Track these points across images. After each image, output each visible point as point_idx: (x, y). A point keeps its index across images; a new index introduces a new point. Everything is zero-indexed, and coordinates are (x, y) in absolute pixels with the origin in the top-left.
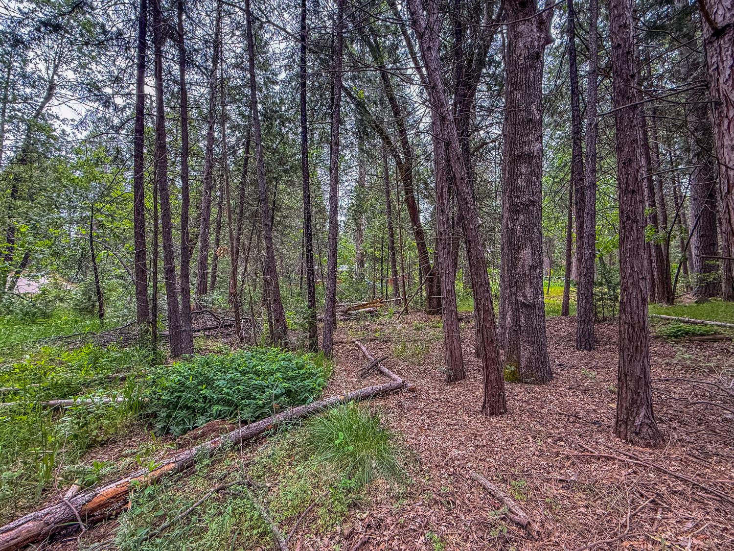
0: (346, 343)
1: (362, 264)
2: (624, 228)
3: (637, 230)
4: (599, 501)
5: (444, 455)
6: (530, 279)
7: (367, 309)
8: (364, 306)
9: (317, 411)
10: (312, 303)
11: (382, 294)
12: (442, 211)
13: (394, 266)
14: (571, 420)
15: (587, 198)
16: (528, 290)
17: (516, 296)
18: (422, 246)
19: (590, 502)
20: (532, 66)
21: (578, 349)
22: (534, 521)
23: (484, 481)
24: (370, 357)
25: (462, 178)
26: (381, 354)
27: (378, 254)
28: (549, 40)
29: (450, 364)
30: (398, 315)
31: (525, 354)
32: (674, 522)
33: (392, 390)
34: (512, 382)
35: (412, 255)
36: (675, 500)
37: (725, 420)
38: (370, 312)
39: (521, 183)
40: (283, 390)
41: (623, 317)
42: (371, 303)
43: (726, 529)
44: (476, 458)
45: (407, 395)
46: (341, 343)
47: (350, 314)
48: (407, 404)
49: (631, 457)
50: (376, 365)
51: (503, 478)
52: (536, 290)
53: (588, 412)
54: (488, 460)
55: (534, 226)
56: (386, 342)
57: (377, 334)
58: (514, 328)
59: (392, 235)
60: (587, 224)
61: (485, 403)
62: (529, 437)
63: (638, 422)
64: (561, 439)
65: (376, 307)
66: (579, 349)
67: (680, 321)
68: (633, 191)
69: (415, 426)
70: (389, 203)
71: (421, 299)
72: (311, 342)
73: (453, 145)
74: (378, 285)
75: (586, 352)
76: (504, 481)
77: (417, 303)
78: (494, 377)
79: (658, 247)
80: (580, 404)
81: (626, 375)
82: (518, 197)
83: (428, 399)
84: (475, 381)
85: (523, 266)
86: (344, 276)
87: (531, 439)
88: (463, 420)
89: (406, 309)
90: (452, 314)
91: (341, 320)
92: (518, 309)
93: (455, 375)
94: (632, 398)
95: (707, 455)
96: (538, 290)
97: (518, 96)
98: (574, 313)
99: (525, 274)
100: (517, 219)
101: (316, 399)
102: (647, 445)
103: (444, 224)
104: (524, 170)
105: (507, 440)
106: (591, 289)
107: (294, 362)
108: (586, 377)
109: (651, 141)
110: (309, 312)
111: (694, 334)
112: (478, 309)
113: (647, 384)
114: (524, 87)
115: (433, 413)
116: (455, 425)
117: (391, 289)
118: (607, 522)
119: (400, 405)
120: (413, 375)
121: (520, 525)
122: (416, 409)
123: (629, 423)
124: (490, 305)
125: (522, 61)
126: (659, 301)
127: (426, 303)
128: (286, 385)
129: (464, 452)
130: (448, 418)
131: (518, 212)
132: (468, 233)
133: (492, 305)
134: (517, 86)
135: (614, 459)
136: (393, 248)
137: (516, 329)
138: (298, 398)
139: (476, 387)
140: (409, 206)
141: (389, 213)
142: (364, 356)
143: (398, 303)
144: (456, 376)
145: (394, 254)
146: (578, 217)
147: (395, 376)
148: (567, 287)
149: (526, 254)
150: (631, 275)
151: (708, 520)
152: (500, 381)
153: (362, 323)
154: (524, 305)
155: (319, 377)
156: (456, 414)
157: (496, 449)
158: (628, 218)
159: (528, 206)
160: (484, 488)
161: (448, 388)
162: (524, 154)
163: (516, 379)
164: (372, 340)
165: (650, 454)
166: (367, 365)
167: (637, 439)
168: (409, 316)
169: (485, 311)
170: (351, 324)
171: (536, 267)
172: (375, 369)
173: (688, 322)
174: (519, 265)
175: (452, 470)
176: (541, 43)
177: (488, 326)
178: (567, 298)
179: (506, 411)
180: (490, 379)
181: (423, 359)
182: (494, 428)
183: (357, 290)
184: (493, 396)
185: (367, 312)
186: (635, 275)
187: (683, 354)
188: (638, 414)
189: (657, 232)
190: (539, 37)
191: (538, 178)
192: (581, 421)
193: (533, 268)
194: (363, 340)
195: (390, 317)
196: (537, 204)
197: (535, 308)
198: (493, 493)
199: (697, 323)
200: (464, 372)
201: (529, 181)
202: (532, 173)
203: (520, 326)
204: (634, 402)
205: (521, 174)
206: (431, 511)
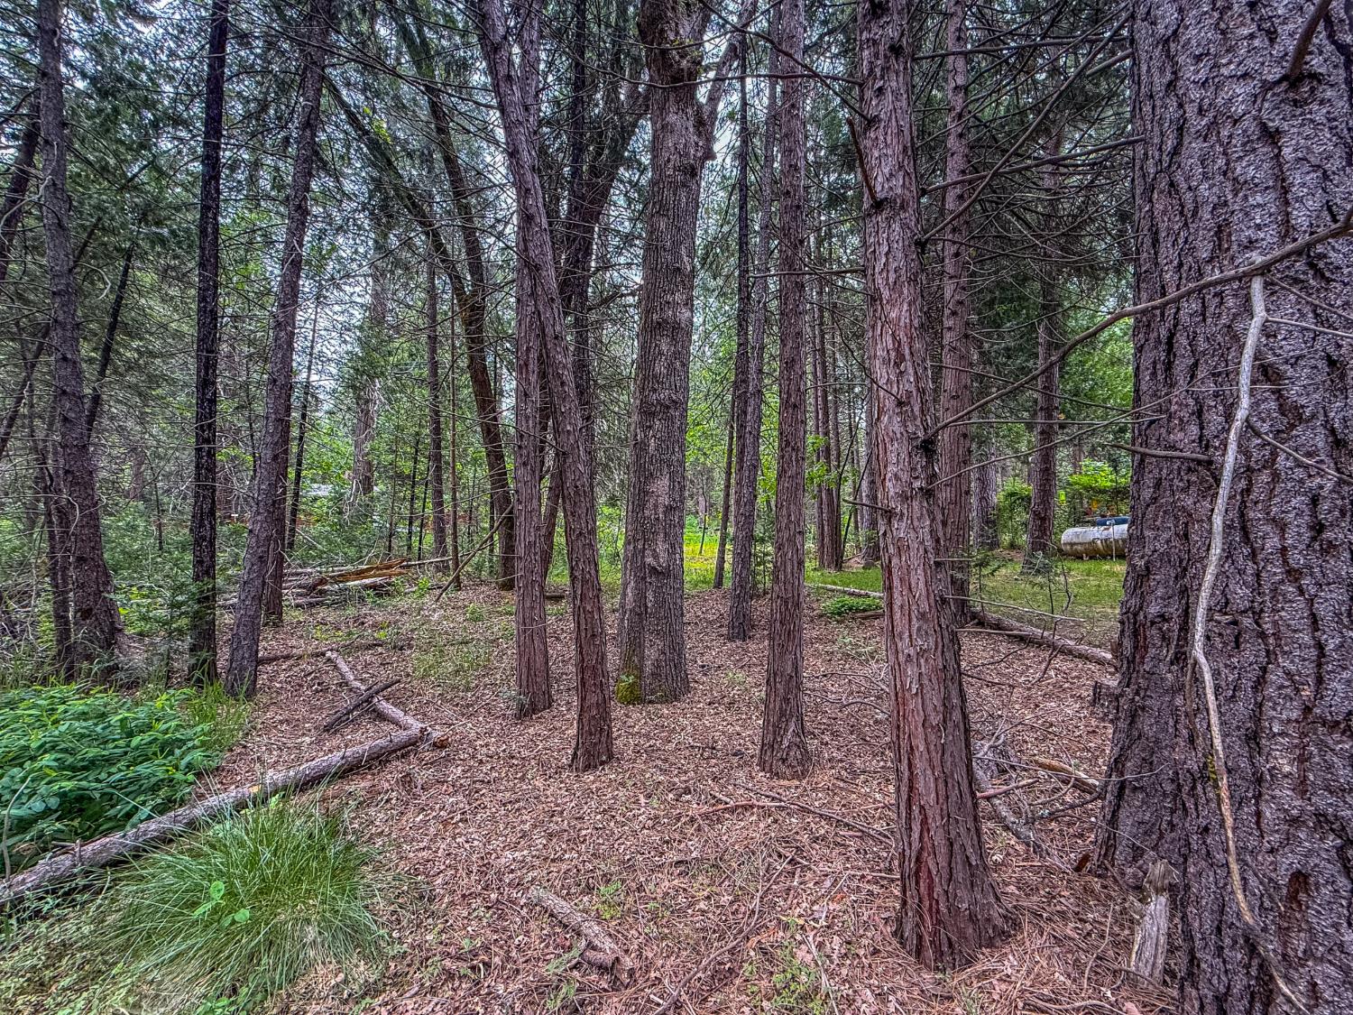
0: (300, 657)
1: (367, 485)
2: (783, 457)
3: (797, 461)
4: (727, 883)
5: (485, 868)
6: (665, 528)
7: (367, 581)
8: (360, 574)
9: (165, 839)
10: (205, 567)
11: (410, 547)
12: (526, 395)
13: (439, 493)
14: (706, 754)
15: (750, 410)
16: (661, 547)
17: (643, 557)
18: (496, 458)
19: (714, 889)
20: (684, 185)
21: (729, 639)
22: (626, 951)
23: (553, 901)
24: (358, 684)
25: (556, 338)
26: (384, 675)
27: (406, 467)
28: (710, 155)
29: (524, 683)
30: (437, 592)
31: (651, 654)
32: (811, 885)
33: (395, 751)
34: (629, 703)
35: (475, 474)
36: (817, 851)
37: (876, 722)
38: (374, 587)
39: (660, 368)
40: (54, 802)
41: (776, 588)
42: (377, 568)
43: (863, 876)
44: (546, 859)
45: (428, 756)
46: (287, 657)
47: (322, 592)
48: (422, 776)
49: (773, 799)
50: (368, 700)
51: (588, 885)
52: (673, 546)
53: (730, 738)
54: (567, 856)
55: (675, 441)
56: (401, 649)
57: (381, 635)
58: (637, 610)
59: (437, 431)
60: (749, 449)
61: (577, 748)
62: (641, 796)
63: (786, 743)
64: (687, 791)
65: (390, 576)
66: (731, 639)
67: (845, 592)
68: (795, 406)
69: (433, 822)
70: (434, 366)
71: (490, 561)
72: (193, 661)
73: (544, 273)
74: (402, 529)
75: (739, 643)
76: (589, 889)
77: (479, 568)
78: (594, 700)
79: (829, 492)
80: (720, 726)
81: (775, 674)
82: (655, 391)
83: (473, 757)
84: (568, 710)
85: (656, 506)
86: (322, 507)
87: (643, 801)
88: (535, 788)
89: (457, 577)
90: (533, 587)
91: (298, 606)
92: (644, 578)
93: (532, 703)
94: (781, 709)
95: (855, 775)
96: (675, 546)
97: (663, 226)
98: (728, 584)
99: (658, 519)
100: (650, 427)
101: (162, 809)
102: (795, 776)
103: (527, 418)
104: (664, 348)
105: (605, 810)
106: (750, 546)
107: (114, 719)
108: (732, 684)
109: (828, 346)
110: (193, 589)
111: (858, 610)
112: (573, 578)
113: (799, 686)
114: (671, 213)
115: (478, 786)
116: (518, 801)
117: (429, 538)
118: (733, 913)
119: (407, 780)
120: (448, 711)
121: (603, 969)
122: (443, 783)
123: (776, 746)
124: (593, 572)
125: (670, 172)
126: (829, 567)
127: (498, 568)
128: (68, 785)
129: (525, 852)
130: (507, 790)
131: (653, 414)
132: (563, 437)
133: (597, 571)
134: (662, 210)
135: (752, 807)
136: (437, 458)
137: (640, 613)
138: (112, 812)
139: (568, 720)
140: (474, 378)
141: (435, 387)
142: (344, 683)
143: (442, 568)
144: (533, 705)
145: (438, 469)
146: (739, 438)
147: (411, 720)
148: (723, 545)
149: (661, 486)
150: (787, 527)
151: (847, 869)
152: (603, 707)
153: (351, 611)
154: (654, 570)
155: (194, 747)
156: (522, 779)
157: (584, 832)
158: (788, 443)
159: (668, 407)
160: (552, 915)
161: (516, 731)
162: (665, 321)
163: (635, 697)
164: (369, 647)
165: (797, 787)
166: (347, 701)
167: (783, 769)
168: (462, 595)
169: (585, 582)
170: (322, 613)
171: (675, 509)
172: (367, 709)
173: (852, 594)
174: (650, 505)
175: (494, 896)
176: (699, 154)
177: (589, 608)
178: (721, 560)
179: (611, 757)
180: (587, 703)
181: (477, 677)
182: (589, 793)
183: (350, 541)
184: (591, 734)
185: (366, 587)
186: (792, 526)
187: (846, 637)
188: (786, 730)
189: (829, 471)
190: (697, 144)
191: (683, 365)
192: (719, 754)
193: (669, 509)
194: (347, 650)
195: (422, 596)
196: (680, 405)
197: (669, 574)
198: (565, 920)
199: (860, 595)
200: (550, 696)
201: (670, 366)
202: (677, 355)
203: (646, 607)
204: (783, 713)
205: (661, 353)
206: (436, 1000)
